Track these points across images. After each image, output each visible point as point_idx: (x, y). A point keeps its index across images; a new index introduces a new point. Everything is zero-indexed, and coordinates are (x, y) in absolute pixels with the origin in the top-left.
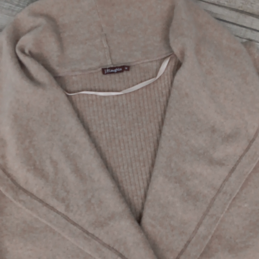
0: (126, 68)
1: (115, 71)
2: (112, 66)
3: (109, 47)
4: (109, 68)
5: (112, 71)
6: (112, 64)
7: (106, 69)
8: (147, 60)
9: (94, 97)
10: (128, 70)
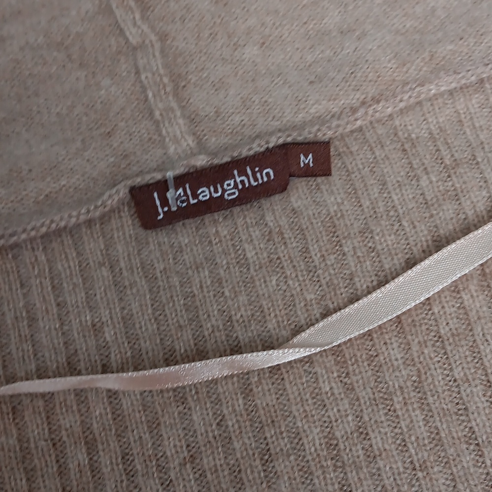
0: (305, 160)
1: (230, 189)
2: (201, 161)
3: (163, 37)
4: (180, 181)
5: (205, 194)
6: (202, 147)
7: (162, 186)
8: (447, 83)
9: (99, 409)
10: (322, 169)
